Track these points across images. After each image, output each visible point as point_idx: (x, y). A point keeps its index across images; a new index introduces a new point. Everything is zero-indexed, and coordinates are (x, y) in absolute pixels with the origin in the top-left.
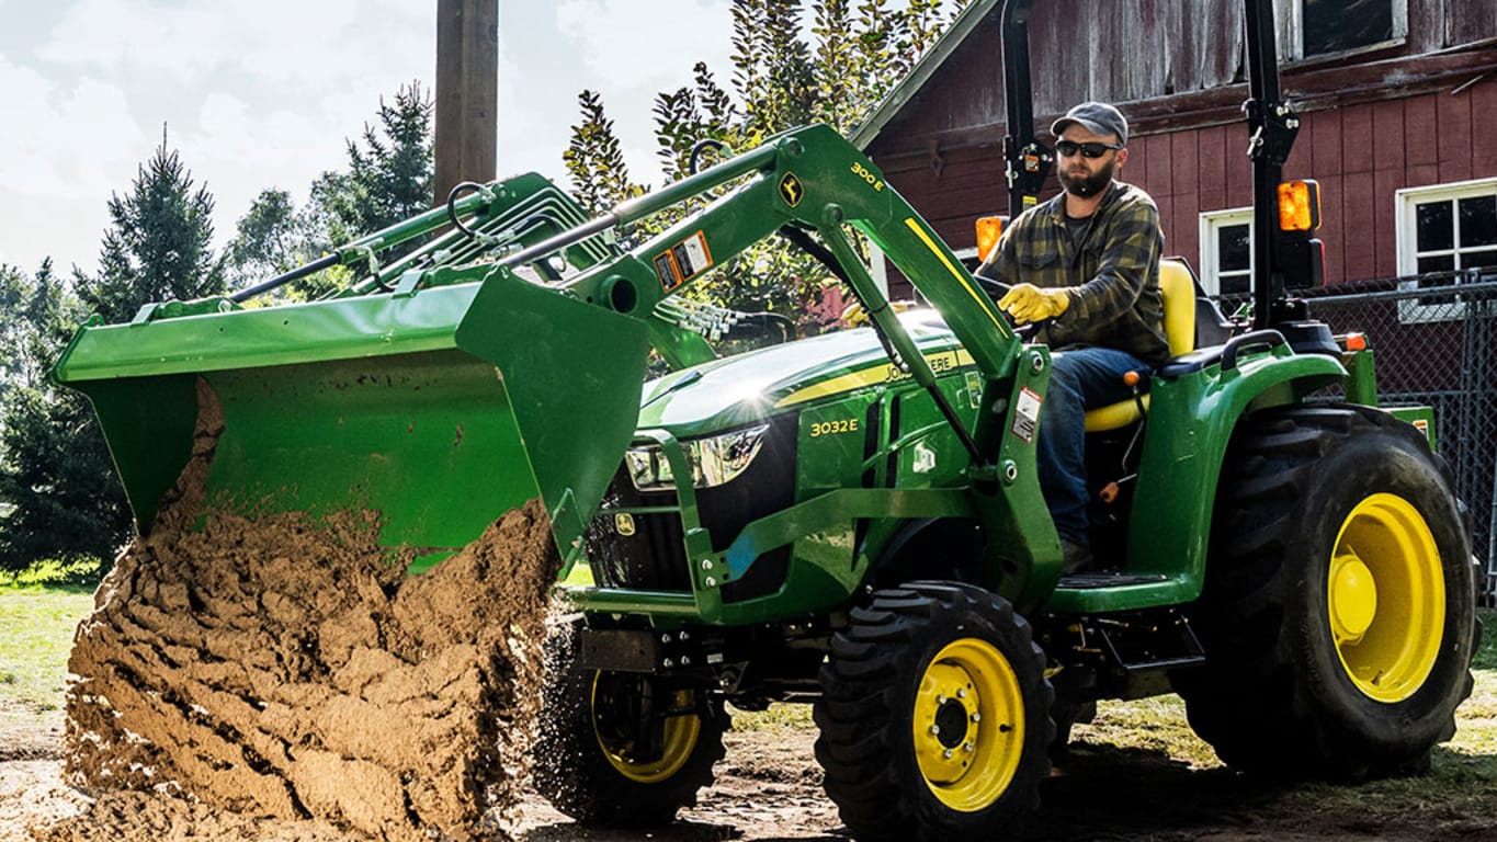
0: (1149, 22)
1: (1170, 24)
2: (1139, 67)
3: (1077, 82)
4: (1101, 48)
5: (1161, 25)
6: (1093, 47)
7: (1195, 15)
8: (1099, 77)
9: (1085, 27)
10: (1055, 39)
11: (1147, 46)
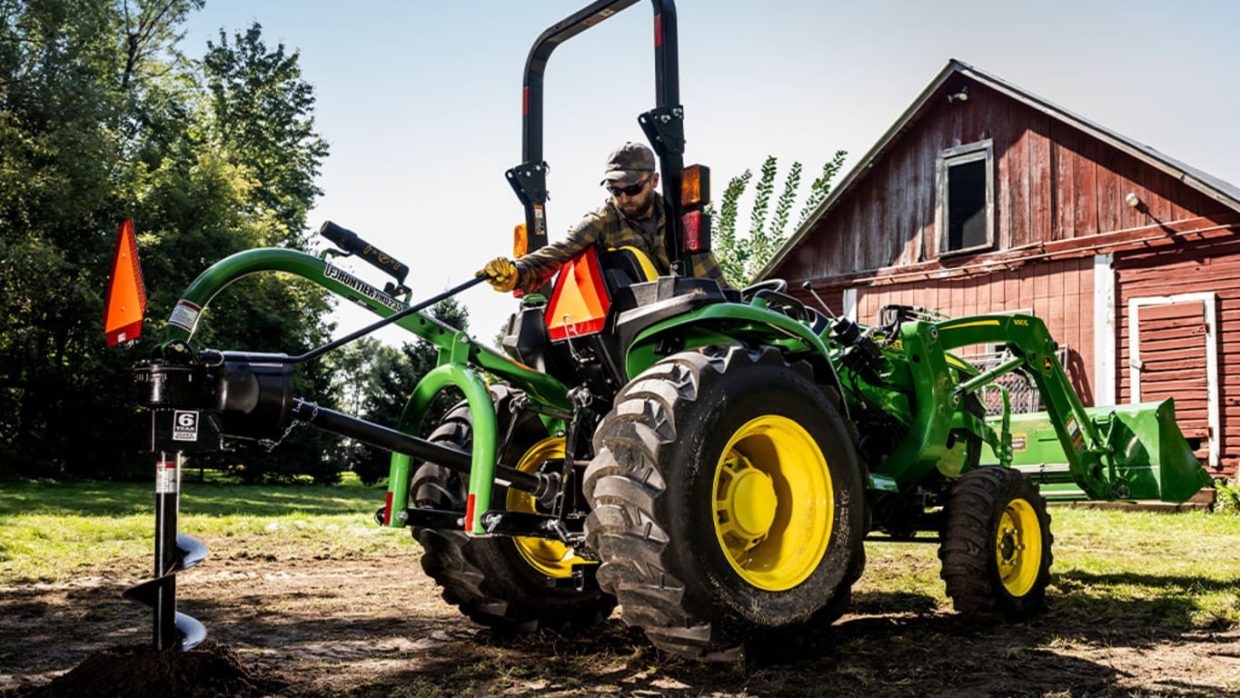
0: (882, 233)
1: (891, 234)
2: (877, 254)
3: (850, 259)
4: (861, 245)
5: (887, 235)
6: (857, 244)
7: (902, 231)
8: (859, 258)
9: (854, 237)
10: (841, 240)
11: (881, 245)
